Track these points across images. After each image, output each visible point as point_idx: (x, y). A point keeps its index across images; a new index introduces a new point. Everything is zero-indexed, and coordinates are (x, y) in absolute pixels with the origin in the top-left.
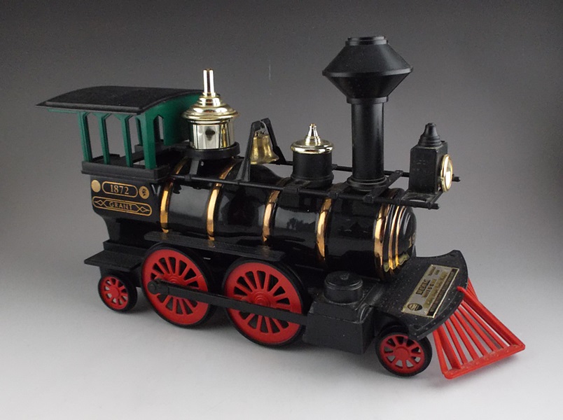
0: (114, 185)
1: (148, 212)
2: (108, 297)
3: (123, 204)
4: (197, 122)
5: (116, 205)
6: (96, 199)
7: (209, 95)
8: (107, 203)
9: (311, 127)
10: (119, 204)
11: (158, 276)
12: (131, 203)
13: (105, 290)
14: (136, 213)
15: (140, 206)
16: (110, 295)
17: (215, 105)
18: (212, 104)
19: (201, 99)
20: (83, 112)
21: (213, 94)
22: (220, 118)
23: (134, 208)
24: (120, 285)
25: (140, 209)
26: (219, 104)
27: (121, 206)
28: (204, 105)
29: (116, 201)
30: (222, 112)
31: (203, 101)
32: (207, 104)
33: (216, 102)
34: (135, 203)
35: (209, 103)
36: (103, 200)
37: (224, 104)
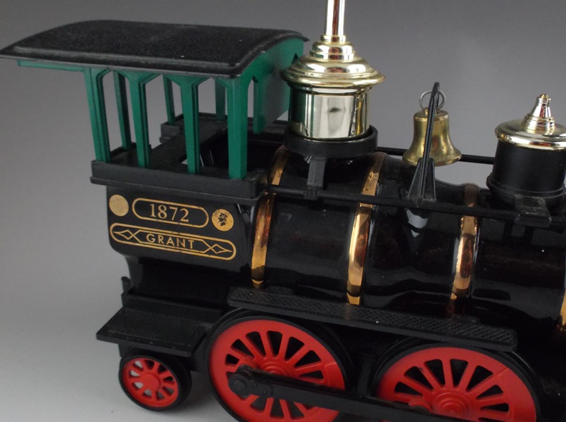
0: (157, 205)
1: (229, 255)
2: (136, 388)
3: (174, 239)
4: (314, 90)
5: (160, 240)
6: (117, 229)
7: (335, 40)
8: (142, 236)
9: (541, 100)
10: (166, 238)
11: (243, 360)
12: (193, 238)
13: (131, 376)
14: (203, 254)
15: (211, 243)
16: (139, 385)
17: (346, 60)
18: (341, 57)
19: (320, 47)
20: (96, 69)
21: (342, 38)
22: (357, 83)
23: (198, 246)
24: (161, 370)
25: (211, 248)
26: (352, 58)
27: (170, 241)
28: (326, 58)
29: (161, 233)
30: (358, 72)
31: (325, 50)
32: (331, 57)
33: (348, 53)
34: (200, 238)
35: (336, 54)
36: (133, 230)
37: (360, 59)
